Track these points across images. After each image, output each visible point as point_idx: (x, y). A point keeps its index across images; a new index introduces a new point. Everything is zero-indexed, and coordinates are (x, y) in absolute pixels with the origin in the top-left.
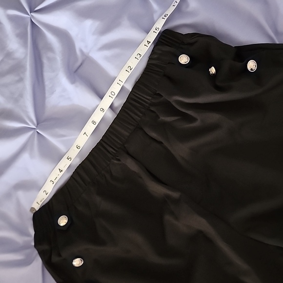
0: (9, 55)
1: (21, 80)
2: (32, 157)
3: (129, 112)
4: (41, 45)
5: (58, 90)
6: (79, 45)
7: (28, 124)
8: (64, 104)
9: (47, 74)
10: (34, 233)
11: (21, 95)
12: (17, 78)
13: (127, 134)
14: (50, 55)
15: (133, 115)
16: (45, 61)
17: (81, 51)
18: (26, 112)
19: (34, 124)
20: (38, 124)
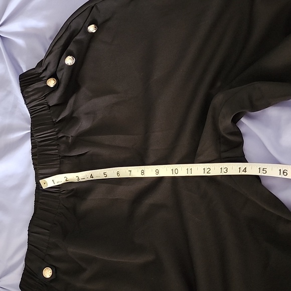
3: (45, 152)
13: (57, 169)
15: (50, 152)
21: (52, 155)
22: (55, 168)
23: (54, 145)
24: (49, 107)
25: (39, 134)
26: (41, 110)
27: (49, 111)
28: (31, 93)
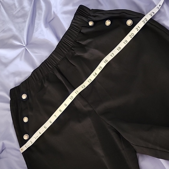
0: (23, 8)
1: (25, 22)
2: (21, 60)
3: (61, 48)
4: (37, 6)
5: (39, 30)
6: (53, 9)
7: (23, 44)
8: (41, 37)
9: (36, 21)
10: (10, 99)
11: (23, 29)
12: (23, 20)
13: (60, 60)
14: (40, 11)
15: (63, 50)
16: (37, 14)
17: (54, 12)
18: (23, 38)
19: (25, 44)
20: (27, 45)
21: (63, 53)
22: (59, 59)
23: (67, 50)
24: (80, 32)
25: (66, 39)
26: (75, 29)
27: (78, 34)
28: (78, 19)
